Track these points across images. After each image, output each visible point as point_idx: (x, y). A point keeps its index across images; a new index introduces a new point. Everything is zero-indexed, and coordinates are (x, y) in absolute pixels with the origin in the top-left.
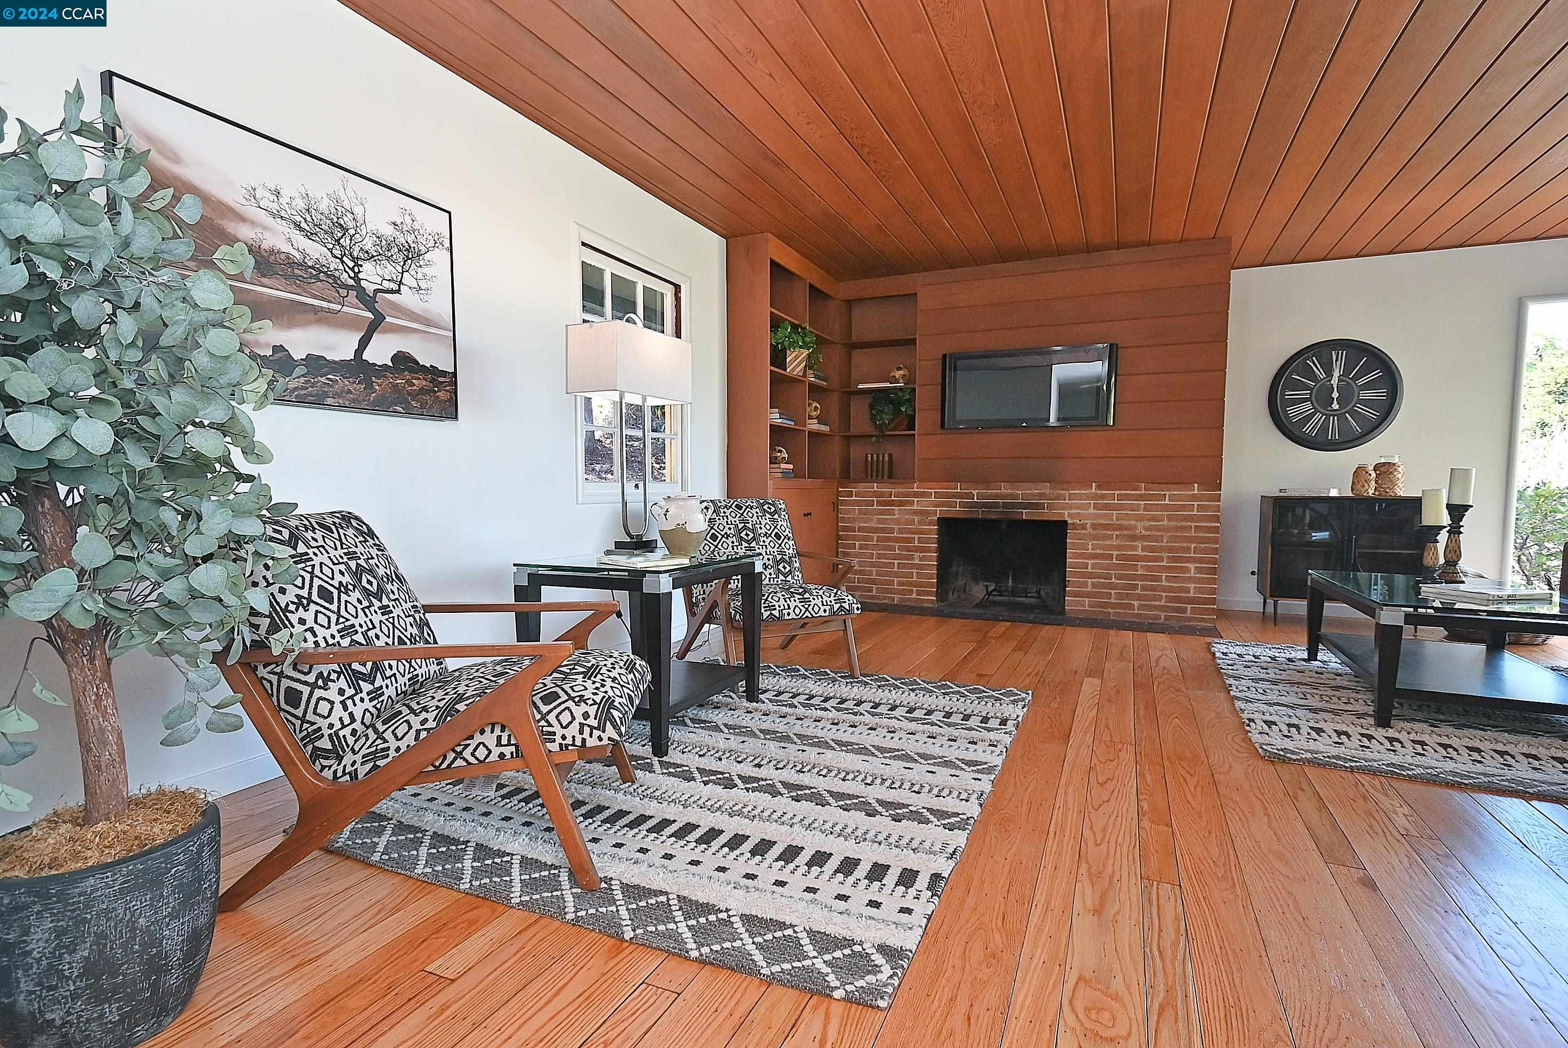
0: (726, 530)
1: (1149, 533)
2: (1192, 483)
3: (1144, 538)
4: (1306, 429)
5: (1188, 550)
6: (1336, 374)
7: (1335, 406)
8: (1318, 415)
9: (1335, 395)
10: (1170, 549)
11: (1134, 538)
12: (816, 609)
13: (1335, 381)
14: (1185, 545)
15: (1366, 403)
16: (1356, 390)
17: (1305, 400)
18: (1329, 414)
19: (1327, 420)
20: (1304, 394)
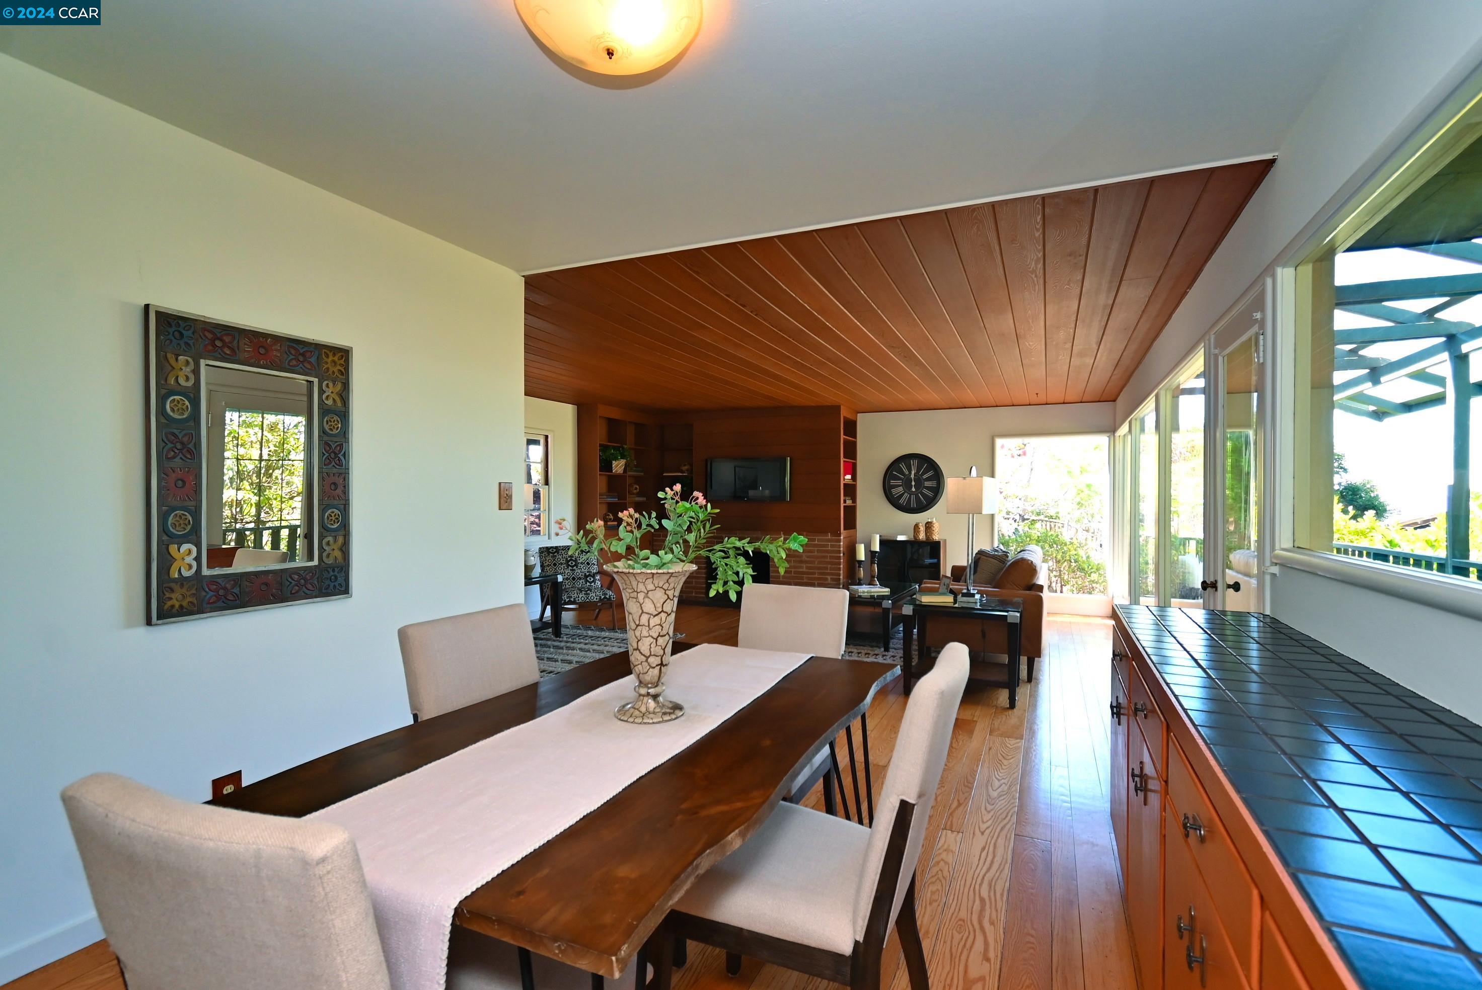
0: (561, 561)
1: (808, 559)
2: (827, 533)
3: (806, 562)
4: (901, 501)
5: (827, 568)
6: (913, 472)
7: (913, 489)
8: (906, 494)
9: (913, 483)
10: (819, 568)
11: (802, 562)
12: (592, 598)
13: (912, 476)
14: (825, 566)
15: (927, 488)
16: (923, 481)
17: (900, 486)
18: (911, 493)
19: (910, 497)
20: (899, 482)
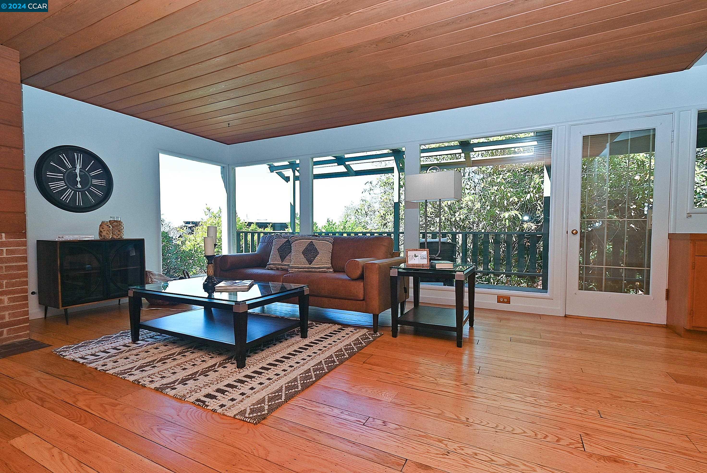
4: (63, 198)
6: (78, 167)
7: (79, 186)
8: (69, 191)
9: (78, 179)
13: (78, 171)
15: (95, 186)
16: (89, 178)
17: (60, 180)
18: (76, 190)
19: (75, 194)
20: (60, 176)
